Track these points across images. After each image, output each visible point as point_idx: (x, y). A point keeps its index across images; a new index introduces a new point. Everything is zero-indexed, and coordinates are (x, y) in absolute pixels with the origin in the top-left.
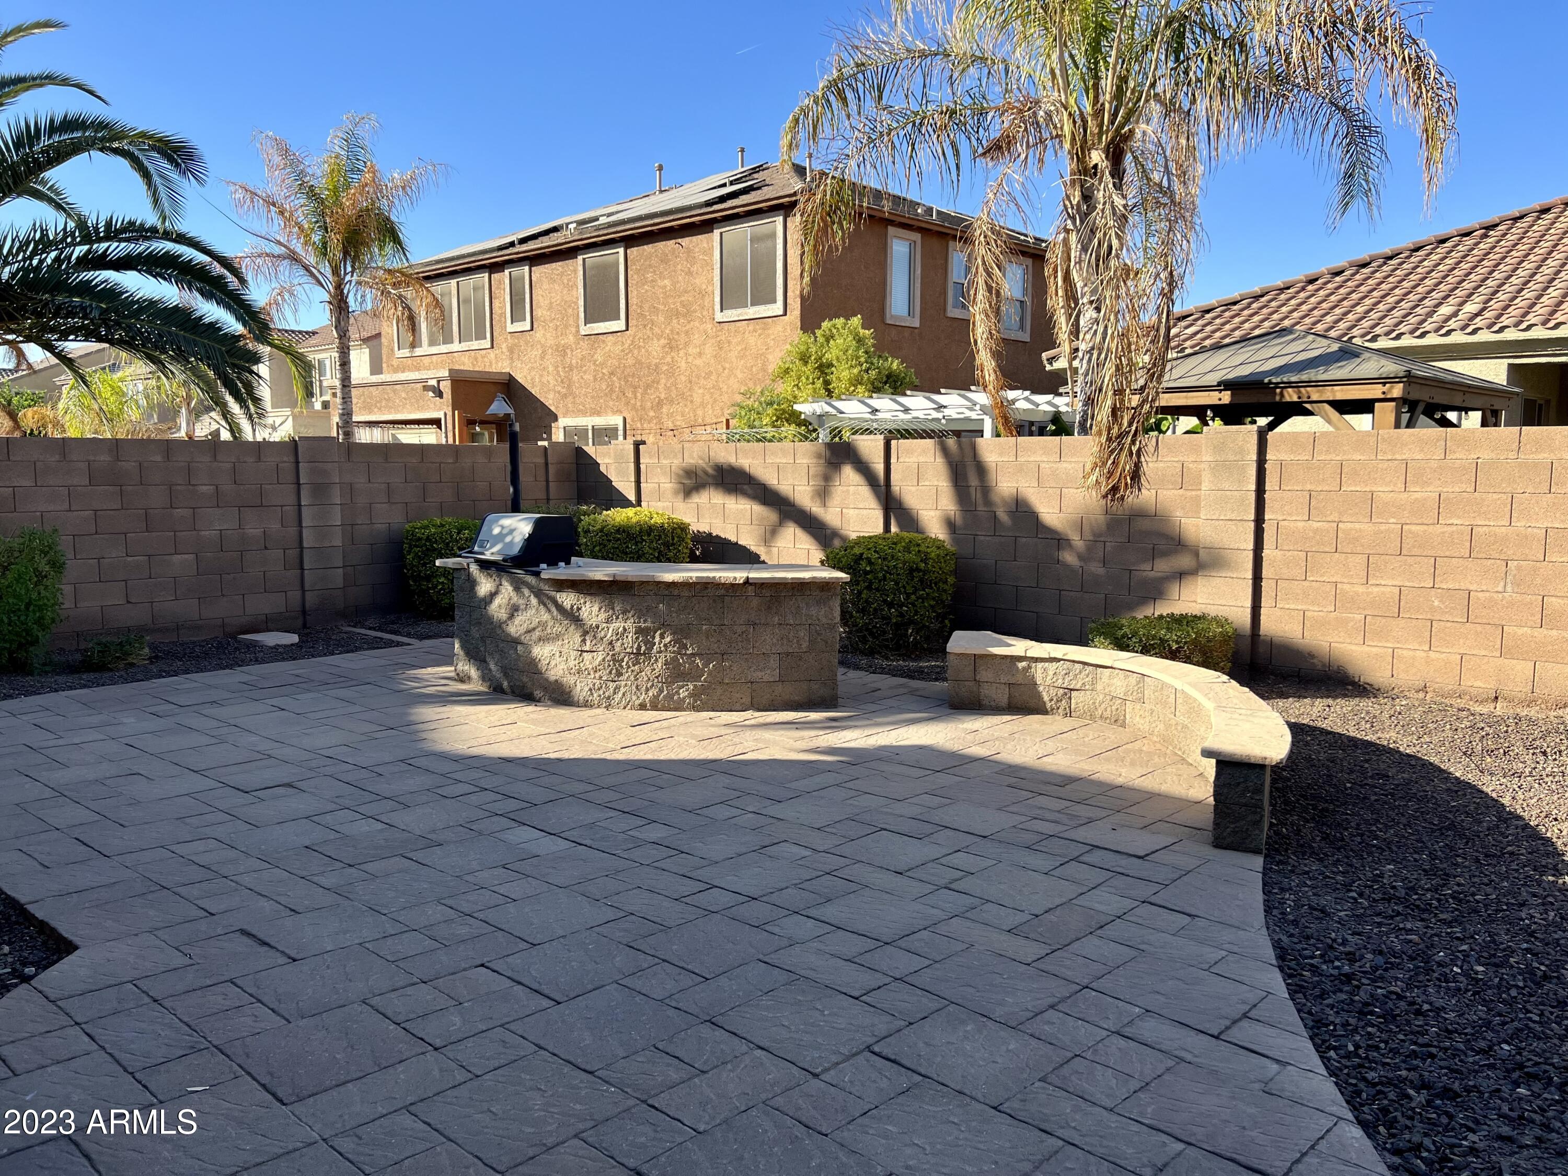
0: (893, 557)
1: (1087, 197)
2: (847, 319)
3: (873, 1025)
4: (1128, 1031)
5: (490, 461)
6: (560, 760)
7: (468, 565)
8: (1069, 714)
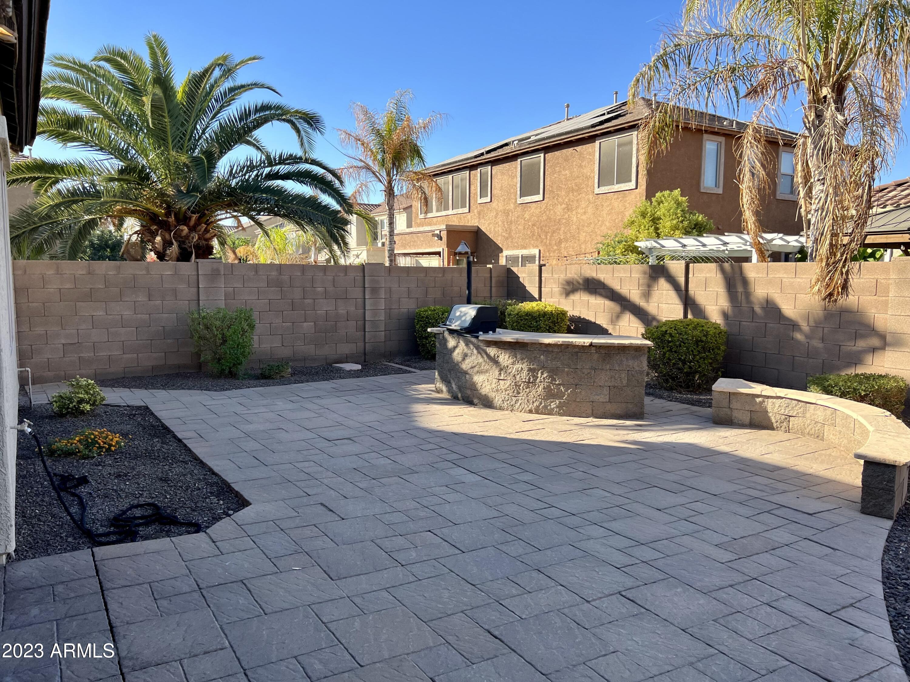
0: (686, 333)
1: (819, 116)
2: (671, 190)
3: (624, 583)
4: (774, 604)
5: (461, 276)
6: (482, 436)
7: (444, 331)
8: (788, 430)
